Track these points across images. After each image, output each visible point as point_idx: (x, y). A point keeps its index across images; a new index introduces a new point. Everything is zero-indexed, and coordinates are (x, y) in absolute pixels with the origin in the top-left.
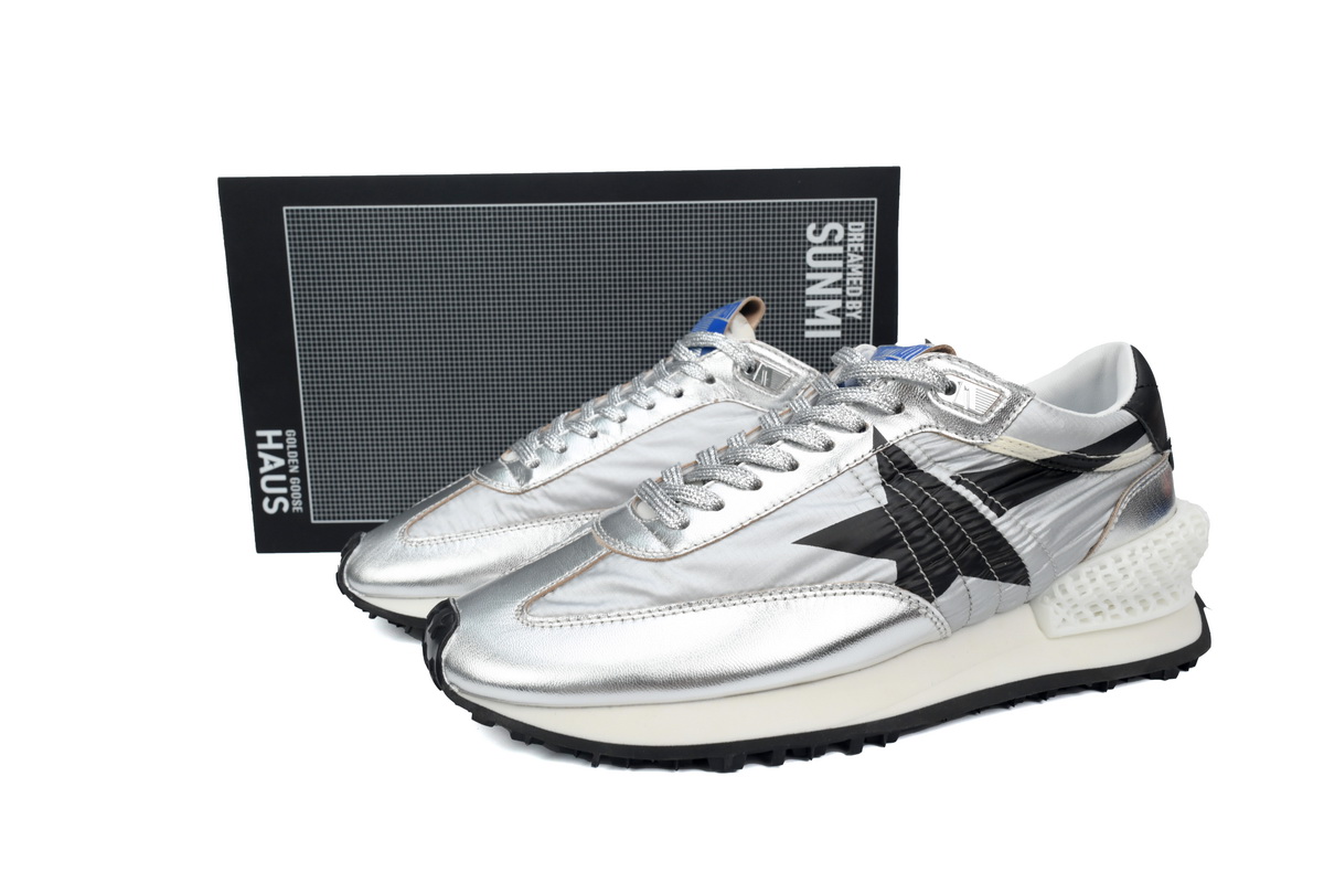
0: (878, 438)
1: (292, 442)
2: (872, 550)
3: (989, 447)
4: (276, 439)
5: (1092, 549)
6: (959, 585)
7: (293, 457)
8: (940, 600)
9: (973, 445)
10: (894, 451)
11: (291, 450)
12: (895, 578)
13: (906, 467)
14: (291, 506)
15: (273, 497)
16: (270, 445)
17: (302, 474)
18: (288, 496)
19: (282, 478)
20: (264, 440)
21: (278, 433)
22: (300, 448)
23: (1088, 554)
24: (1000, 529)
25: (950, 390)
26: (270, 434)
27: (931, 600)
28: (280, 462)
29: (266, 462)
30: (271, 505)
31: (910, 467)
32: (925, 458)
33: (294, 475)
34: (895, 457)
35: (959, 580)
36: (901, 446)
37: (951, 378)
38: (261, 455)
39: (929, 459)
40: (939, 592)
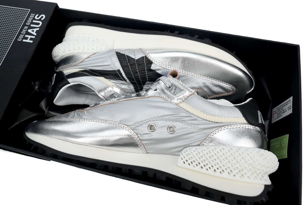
1: (21, 36)
4: (27, 38)
5: (94, 54)
6: (137, 57)
7: (24, 32)
11: (23, 34)
14: (35, 16)
15: (40, 20)
16: (30, 37)
17: (25, 25)
18: (34, 19)
19: (32, 25)
20: (31, 39)
21: (24, 40)
22: (20, 33)
23: (96, 53)
26: (28, 41)
27: (146, 56)
28: (30, 31)
29: (35, 32)
30: (42, 17)
33: (27, 26)
38: (35, 34)
40: (143, 57)
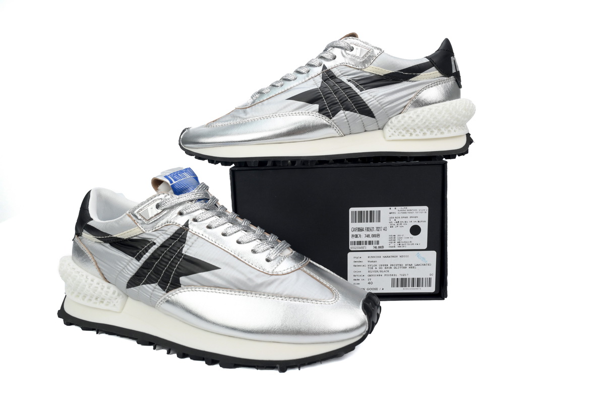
0: (324, 67)
2: (312, 102)
3: (365, 70)
8: (334, 118)
9: (359, 69)
10: (329, 72)
12: (318, 110)
13: (332, 76)
24: (361, 96)
25: (352, 49)
27: (331, 118)
31: (333, 77)
32: (340, 74)
34: (329, 74)
35: (342, 112)
36: (332, 70)
37: (352, 45)
39: (342, 74)
40: (334, 115)
